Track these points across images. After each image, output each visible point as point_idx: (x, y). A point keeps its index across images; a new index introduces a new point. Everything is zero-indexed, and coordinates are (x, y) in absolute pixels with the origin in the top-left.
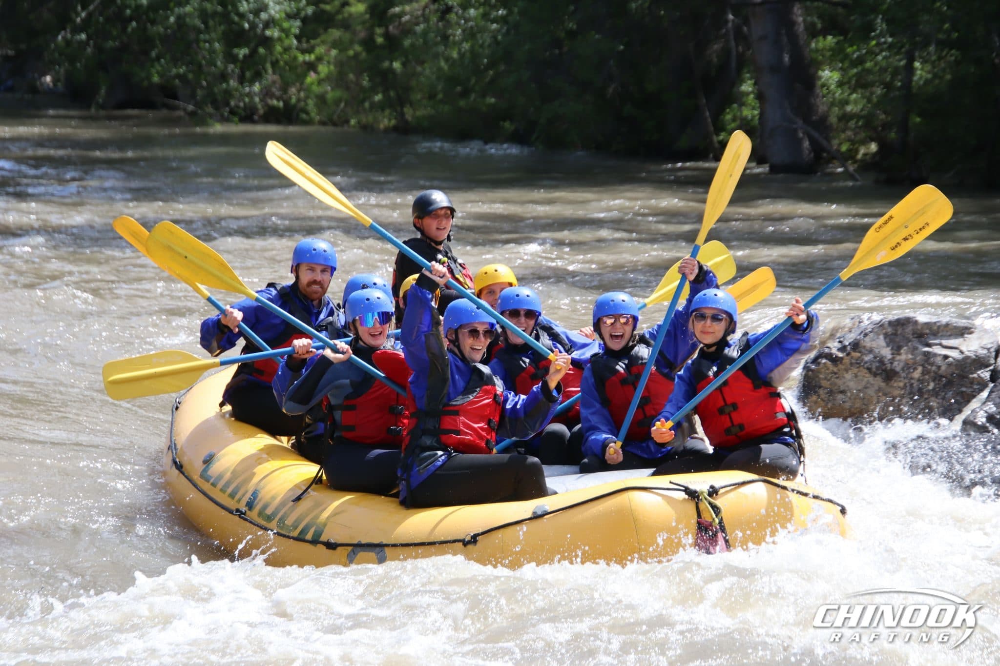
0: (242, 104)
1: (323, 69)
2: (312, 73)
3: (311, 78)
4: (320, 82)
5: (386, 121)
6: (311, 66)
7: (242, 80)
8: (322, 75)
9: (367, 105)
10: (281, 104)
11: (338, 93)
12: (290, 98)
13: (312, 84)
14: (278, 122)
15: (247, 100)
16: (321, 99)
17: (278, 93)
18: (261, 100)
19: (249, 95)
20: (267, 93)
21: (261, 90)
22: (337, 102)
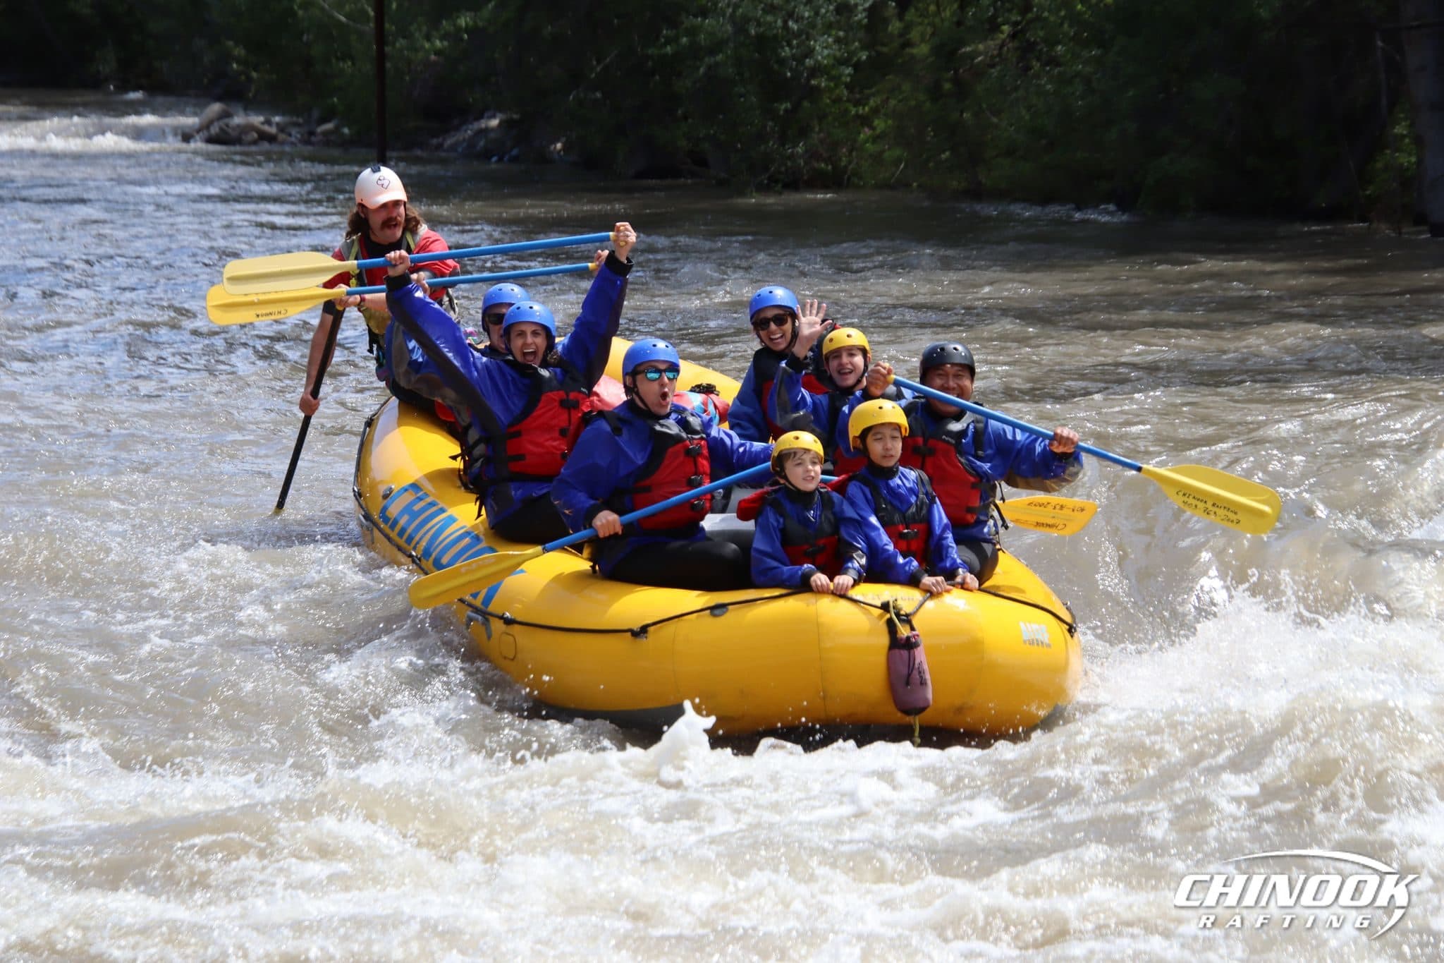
0: (783, 169)
1: (879, 124)
2: (866, 130)
3: (866, 133)
4: (875, 139)
5: (955, 183)
6: (865, 121)
7: (783, 139)
8: (878, 131)
9: (931, 164)
10: (830, 167)
11: (897, 152)
12: (840, 159)
13: (866, 141)
14: (826, 187)
15: (789, 164)
16: (877, 159)
17: (825, 155)
18: (806, 163)
19: (791, 157)
20: (812, 155)
21: (806, 151)
22: (897, 162)
